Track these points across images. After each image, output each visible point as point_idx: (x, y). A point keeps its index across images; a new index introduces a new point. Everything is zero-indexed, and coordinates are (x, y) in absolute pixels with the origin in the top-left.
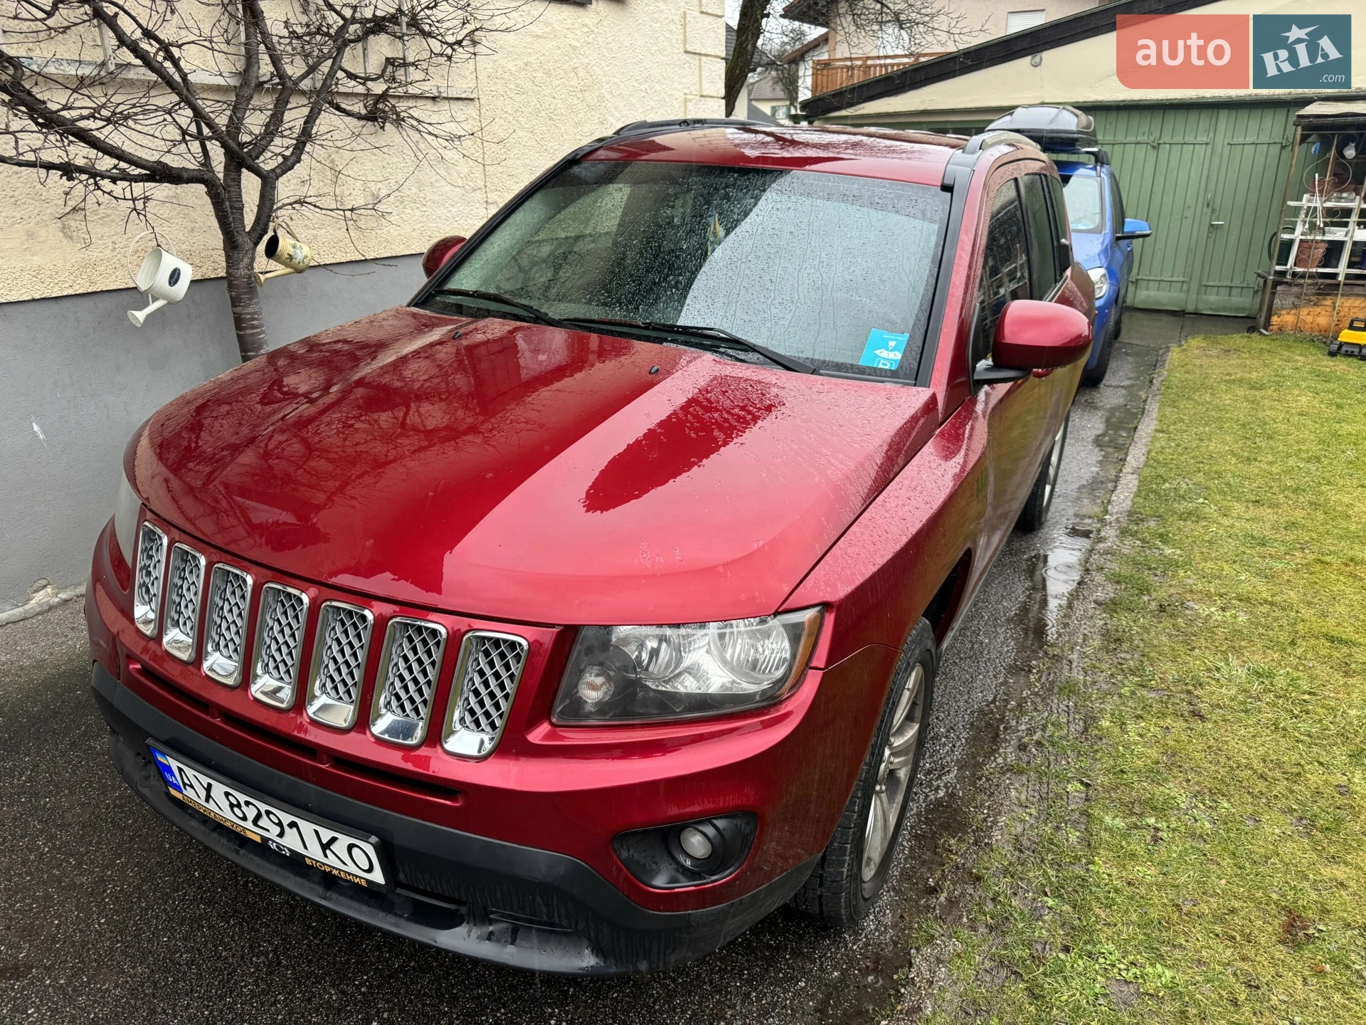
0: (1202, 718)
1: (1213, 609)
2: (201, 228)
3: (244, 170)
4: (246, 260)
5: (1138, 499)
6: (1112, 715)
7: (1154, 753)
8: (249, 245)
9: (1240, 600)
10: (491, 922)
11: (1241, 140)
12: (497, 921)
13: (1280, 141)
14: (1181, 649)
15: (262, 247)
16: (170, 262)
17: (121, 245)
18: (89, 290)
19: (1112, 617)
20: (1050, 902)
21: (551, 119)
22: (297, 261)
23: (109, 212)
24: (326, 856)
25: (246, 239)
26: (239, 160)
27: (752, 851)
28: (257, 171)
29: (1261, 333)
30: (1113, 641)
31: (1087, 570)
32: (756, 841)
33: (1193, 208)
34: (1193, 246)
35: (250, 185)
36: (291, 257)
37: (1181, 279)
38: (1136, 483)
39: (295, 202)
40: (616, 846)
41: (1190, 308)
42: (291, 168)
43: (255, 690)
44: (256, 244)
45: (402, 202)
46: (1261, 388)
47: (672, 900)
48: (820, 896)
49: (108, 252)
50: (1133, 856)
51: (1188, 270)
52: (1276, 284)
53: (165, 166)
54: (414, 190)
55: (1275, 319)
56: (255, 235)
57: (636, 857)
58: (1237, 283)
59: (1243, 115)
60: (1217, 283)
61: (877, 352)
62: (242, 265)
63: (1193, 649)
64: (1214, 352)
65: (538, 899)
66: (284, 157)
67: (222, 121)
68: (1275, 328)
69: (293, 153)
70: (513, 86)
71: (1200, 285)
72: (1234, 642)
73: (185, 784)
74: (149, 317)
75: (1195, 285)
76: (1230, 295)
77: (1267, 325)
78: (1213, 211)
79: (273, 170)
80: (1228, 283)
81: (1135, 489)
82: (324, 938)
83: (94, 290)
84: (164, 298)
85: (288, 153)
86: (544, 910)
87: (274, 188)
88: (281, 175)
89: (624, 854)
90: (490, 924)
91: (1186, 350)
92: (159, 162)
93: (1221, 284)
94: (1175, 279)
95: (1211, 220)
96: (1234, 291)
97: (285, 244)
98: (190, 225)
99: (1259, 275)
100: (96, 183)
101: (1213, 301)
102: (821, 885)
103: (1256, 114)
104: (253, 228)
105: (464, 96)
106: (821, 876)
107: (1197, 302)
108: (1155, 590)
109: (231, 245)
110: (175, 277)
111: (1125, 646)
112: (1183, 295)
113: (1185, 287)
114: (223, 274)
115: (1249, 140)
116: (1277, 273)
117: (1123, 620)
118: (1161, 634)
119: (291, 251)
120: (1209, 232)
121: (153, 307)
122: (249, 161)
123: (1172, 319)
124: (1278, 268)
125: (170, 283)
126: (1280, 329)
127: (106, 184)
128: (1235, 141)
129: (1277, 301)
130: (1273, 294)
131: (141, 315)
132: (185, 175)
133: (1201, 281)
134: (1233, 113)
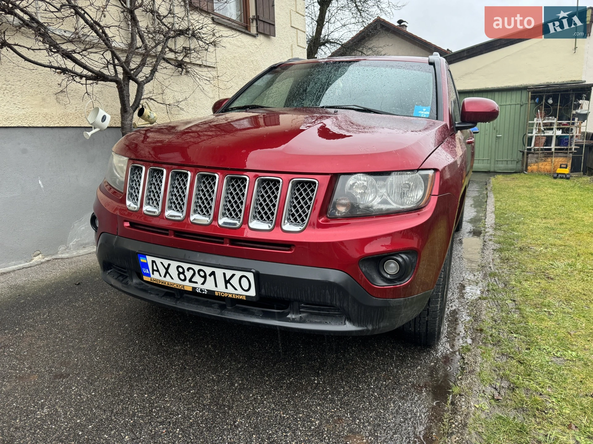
0: (552, 279)
1: (542, 248)
2: (110, 105)
3: (131, 81)
4: (130, 118)
5: (497, 220)
6: (515, 280)
7: (538, 290)
8: (132, 111)
9: (552, 245)
10: (301, 312)
11: (505, 103)
12: (303, 312)
13: (520, 103)
14: (535, 260)
15: (137, 112)
16: (102, 113)
17: (79, 109)
18: (65, 126)
19: (501, 253)
20: (515, 335)
21: (244, 80)
22: (151, 118)
23: (75, 94)
24: (226, 288)
25: (131, 109)
26: (129, 76)
27: (415, 270)
28: (136, 81)
29: (524, 173)
30: (505, 260)
31: (485, 241)
32: (417, 265)
33: (489, 131)
34: (490, 145)
35: (133, 87)
36: (149, 117)
37: (487, 159)
38: (494, 215)
39: (148, 98)
40: (361, 265)
41: (492, 170)
42: (149, 81)
43: (192, 218)
44: (134, 111)
45: (188, 105)
46: (532, 187)
47: (383, 292)
48: (427, 321)
49: (73, 111)
50: (543, 320)
51: (490, 154)
52: (528, 154)
53: (102, 73)
54: (192, 101)
55: (529, 168)
56: (134, 107)
57: (368, 272)
58: (509, 159)
59: (504, 95)
60: (501, 159)
61: (420, 112)
62: (129, 119)
63: (539, 260)
64: (508, 179)
65: (327, 291)
66: (146, 77)
67: (123, 59)
68: (530, 171)
69: (150, 76)
70: (230, 65)
71: (495, 161)
72: (554, 257)
73: (153, 270)
74: (92, 135)
75: (493, 161)
76: (507, 164)
77: (526, 170)
78: (497, 131)
79: (143, 81)
80: (506, 159)
81: (494, 217)
82: (202, 360)
83: (68, 126)
84: (99, 128)
85: (147, 76)
86: (329, 297)
87: (143, 88)
88: (146, 83)
89: (364, 269)
90: (300, 314)
91: (497, 179)
92: (100, 71)
93: (503, 160)
94: (484, 159)
95: (496, 134)
96: (509, 162)
97: (147, 111)
98: (106, 104)
99: (521, 151)
100: (73, 78)
101: (501, 166)
102: (428, 315)
103: (509, 94)
104: (133, 105)
105: (212, 65)
106: (428, 309)
107: (494, 167)
108: (516, 244)
109: (124, 110)
110: (104, 119)
111: (511, 261)
112: (488, 165)
113: (489, 162)
114: (120, 125)
115: (508, 103)
116: (528, 149)
117: (507, 254)
118: (523, 256)
119: (149, 114)
120: (496, 140)
121: (94, 131)
122: (134, 76)
123: (486, 174)
124: (528, 147)
125: (102, 121)
126: (532, 171)
127: (78, 79)
128: (502, 104)
129: (529, 160)
130: (527, 158)
131: (90, 134)
132: (110, 78)
133: (495, 159)
134: (500, 93)
